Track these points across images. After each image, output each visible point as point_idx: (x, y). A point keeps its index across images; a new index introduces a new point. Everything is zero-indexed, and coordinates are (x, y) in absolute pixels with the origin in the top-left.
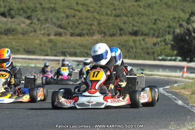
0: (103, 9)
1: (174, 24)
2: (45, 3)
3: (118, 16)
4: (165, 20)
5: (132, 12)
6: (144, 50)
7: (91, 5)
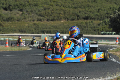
0: (67, 4)
2: (31, 1)
3: (76, 8)
4: (104, 9)
6: (92, 28)
7: (59, 1)
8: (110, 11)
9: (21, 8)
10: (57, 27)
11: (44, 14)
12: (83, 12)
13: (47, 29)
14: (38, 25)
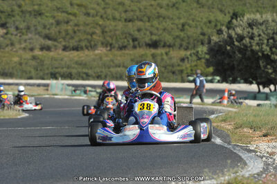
0: (109, 11)
1: (210, 31)
2: (26, 4)
3: (130, 21)
4: (196, 24)
5: (149, 14)
6: (168, 67)
7: (92, 6)
8: (208, 28)
9: (3, 20)
10: (85, 64)
11: (55, 33)
12: (146, 30)
13: (63, 68)
14: (43, 59)
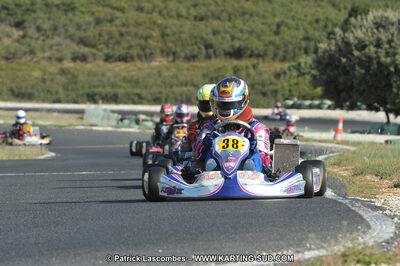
0: (172, 5)
1: (317, 34)
3: (202, 19)
4: (297, 25)
5: (230, 10)
6: (256, 86)
8: (315, 29)
9: (19, 18)
10: (137, 82)
11: (94, 36)
12: (226, 32)
13: (104, 87)
14: (76, 73)
